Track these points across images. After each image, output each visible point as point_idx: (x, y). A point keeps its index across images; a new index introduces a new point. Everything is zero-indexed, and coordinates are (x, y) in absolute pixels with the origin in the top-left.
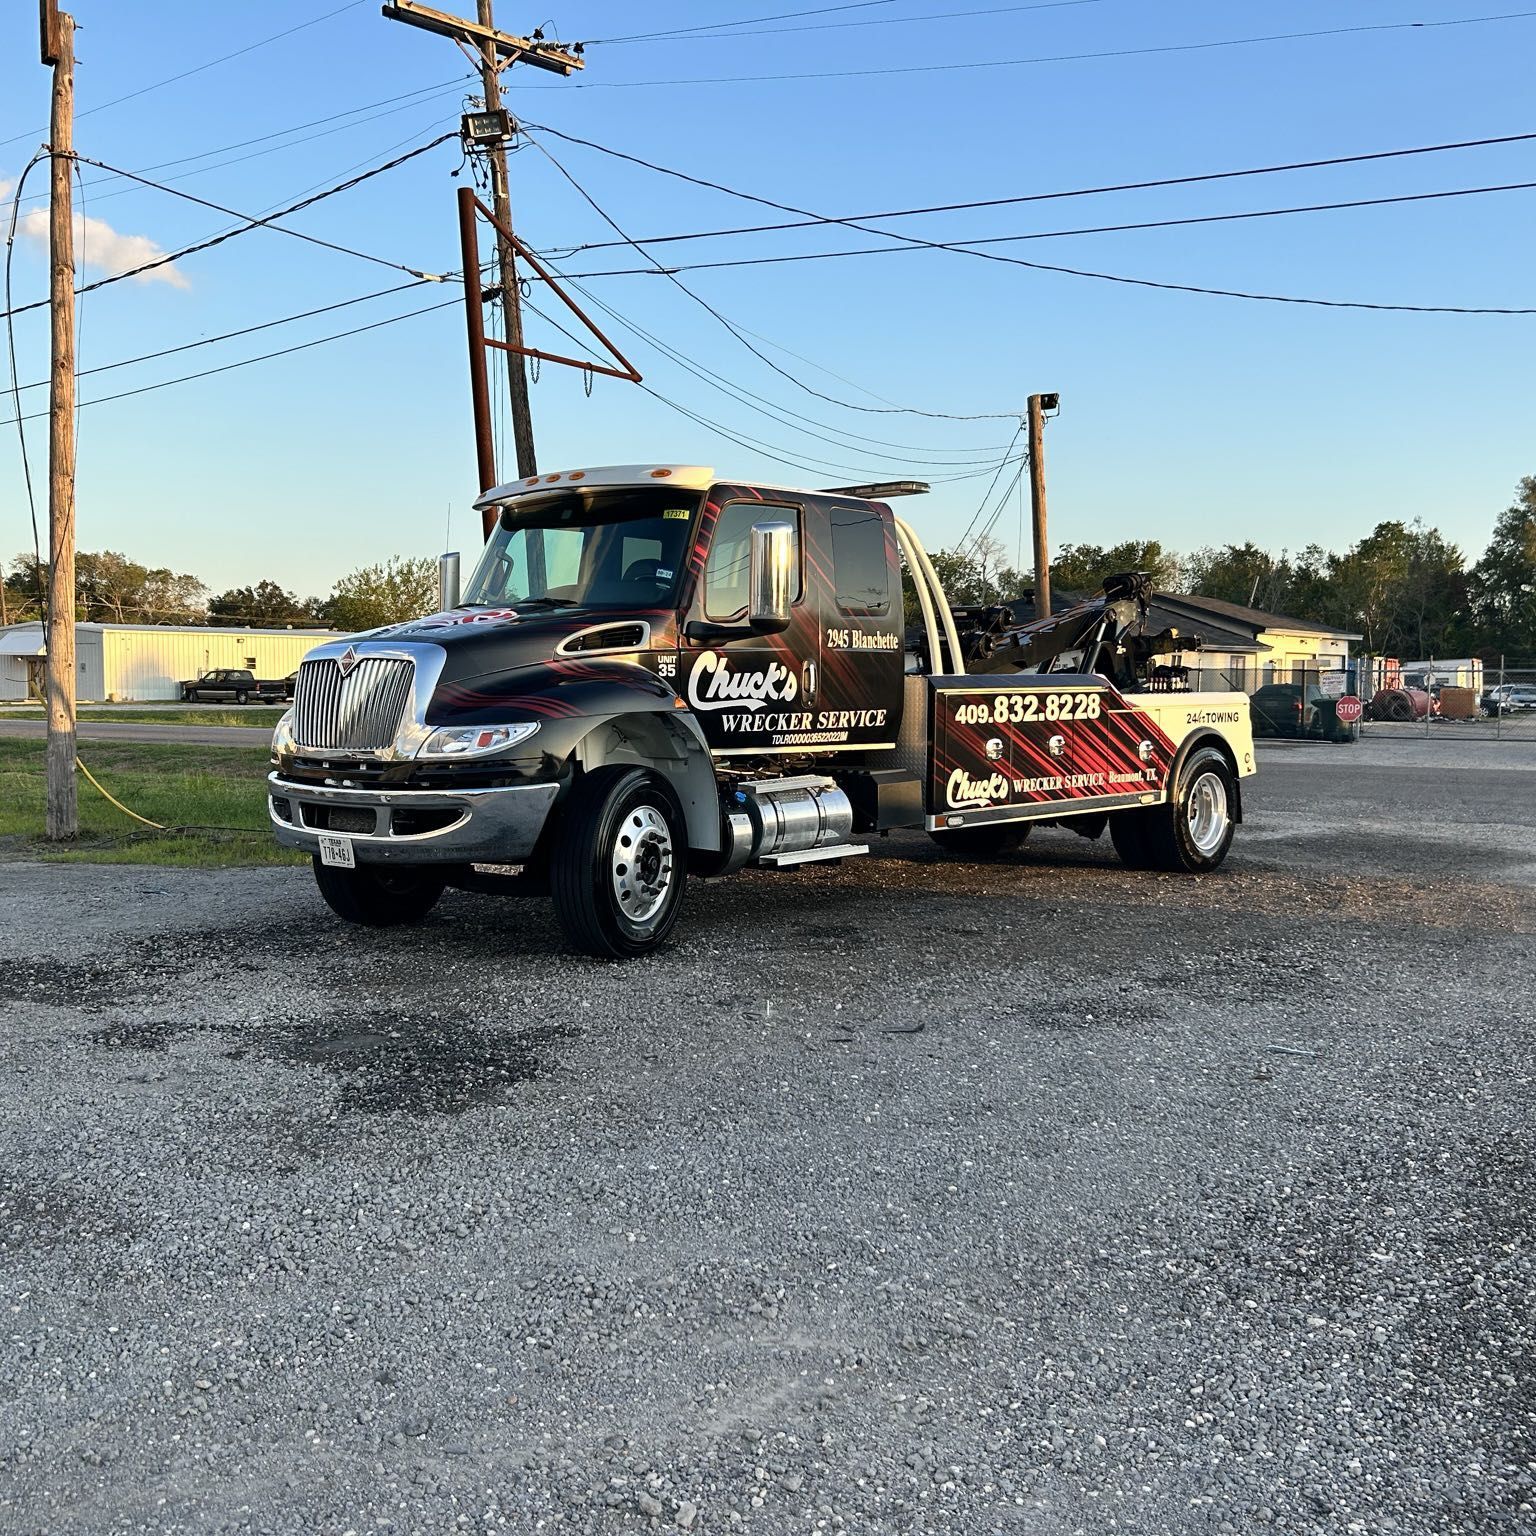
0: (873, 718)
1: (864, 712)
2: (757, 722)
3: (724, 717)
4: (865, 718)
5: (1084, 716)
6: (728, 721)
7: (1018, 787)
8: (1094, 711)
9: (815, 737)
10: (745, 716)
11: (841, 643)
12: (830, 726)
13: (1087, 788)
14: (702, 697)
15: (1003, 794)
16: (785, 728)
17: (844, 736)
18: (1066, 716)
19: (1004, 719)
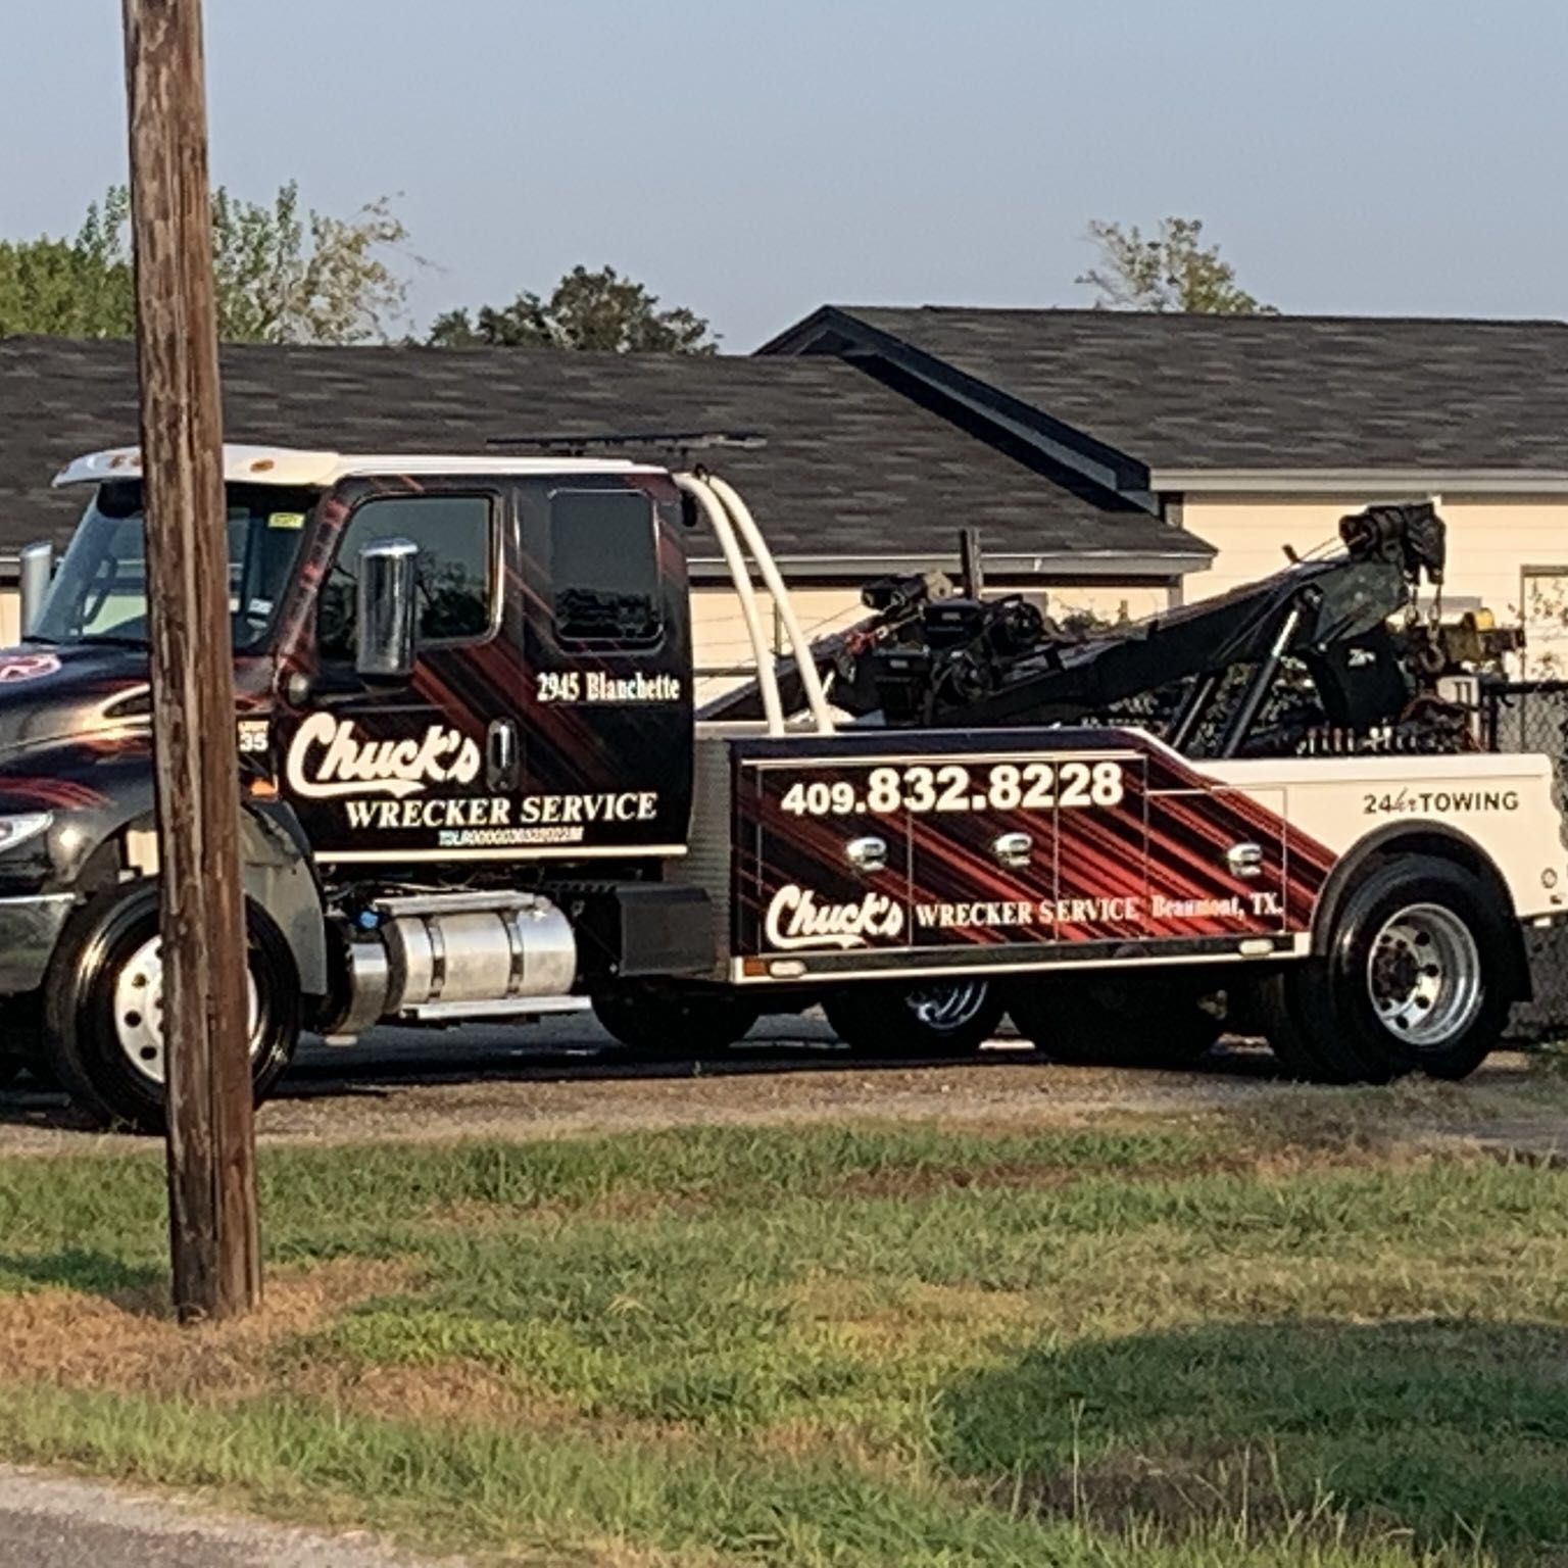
0: (630, 807)
1: (610, 798)
2: (409, 813)
3: (350, 806)
4: (615, 807)
5: (1085, 801)
6: (357, 810)
7: (925, 916)
8: (1107, 792)
9: (518, 835)
10: (385, 805)
11: (565, 695)
12: (546, 818)
13: (1097, 924)
14: (310, 775)
16: (461, 821)
17: (577, 834)
18: (1036, 799)
19: (893, 804)
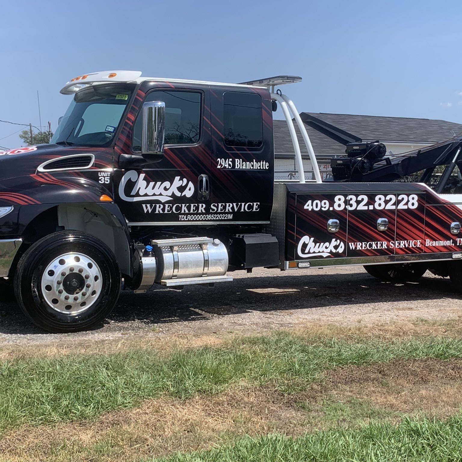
0: (250, 207)
1: (243, 204)
2: (167, 208)
3: (144, 205)
4: (244, 207)
5: (406, 207)
6: (147, 207)
7: (352, 246)
8: (413, 204)
9: (209, 217)
10: (158, 205)
11: (227, 166)
12: (219, 211)
13: (408, 248)
15: (341, 250)
16: (187, 212)
17: (230, 217)
18: (390, 207)
19: (342, 208)
